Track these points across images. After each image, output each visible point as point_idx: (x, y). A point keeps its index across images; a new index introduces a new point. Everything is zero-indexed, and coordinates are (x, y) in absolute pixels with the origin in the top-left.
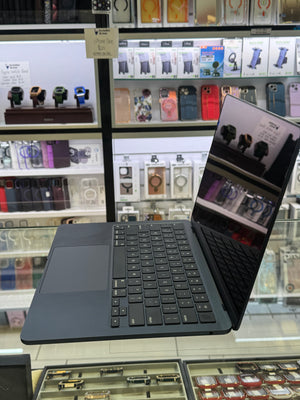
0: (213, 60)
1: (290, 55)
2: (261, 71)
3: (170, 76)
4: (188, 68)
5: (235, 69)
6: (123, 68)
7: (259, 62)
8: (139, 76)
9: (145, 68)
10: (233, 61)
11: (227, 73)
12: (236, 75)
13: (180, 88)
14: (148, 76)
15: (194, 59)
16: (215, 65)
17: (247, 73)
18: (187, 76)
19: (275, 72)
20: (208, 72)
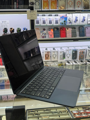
0: (64, 20)
1: (86, 19)
2: (78, 23)
3: (51, 25)
4: (57, 22)
5: (70, 23)
6: (38, 22)
7: (77, 20)
8: (42, 25)
9: (44, 22)
10: (69, 20)
11: (68, 24)
12: (70, 24)
13: (54, 28)
14: (45, 25)
15: (58, 20)
16: (65, 21)
17: (74, 24)
18: (56, 25)
19: (82, 24)
20: (62, 24)
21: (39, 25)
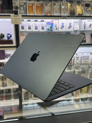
0: (50, 26)
1: (72, 25)
2: (64, 30)
3: (37, 30)
4: (43, 28)
5: (57, 29)
7: (63, 27)
8: (28, 30)
9: (30, 28)
10: (56, 27)
11: (54, 30)
12: (57, 31)
14: (31, 30)
15: (44, 26)
16: (51, 27)
17: (60, 30)
19: (68, 30)
20: (49, 30)
21: (24, 30)
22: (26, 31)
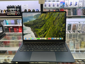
4: (58, 6)
5: (67, 6)
9: (50, 6)
10: (66, 4)
13: (56, 10)
14: (50, 7)
15: (59, 4)
16: (63, 5)
21: (46, 7)
22: (47, 8)
